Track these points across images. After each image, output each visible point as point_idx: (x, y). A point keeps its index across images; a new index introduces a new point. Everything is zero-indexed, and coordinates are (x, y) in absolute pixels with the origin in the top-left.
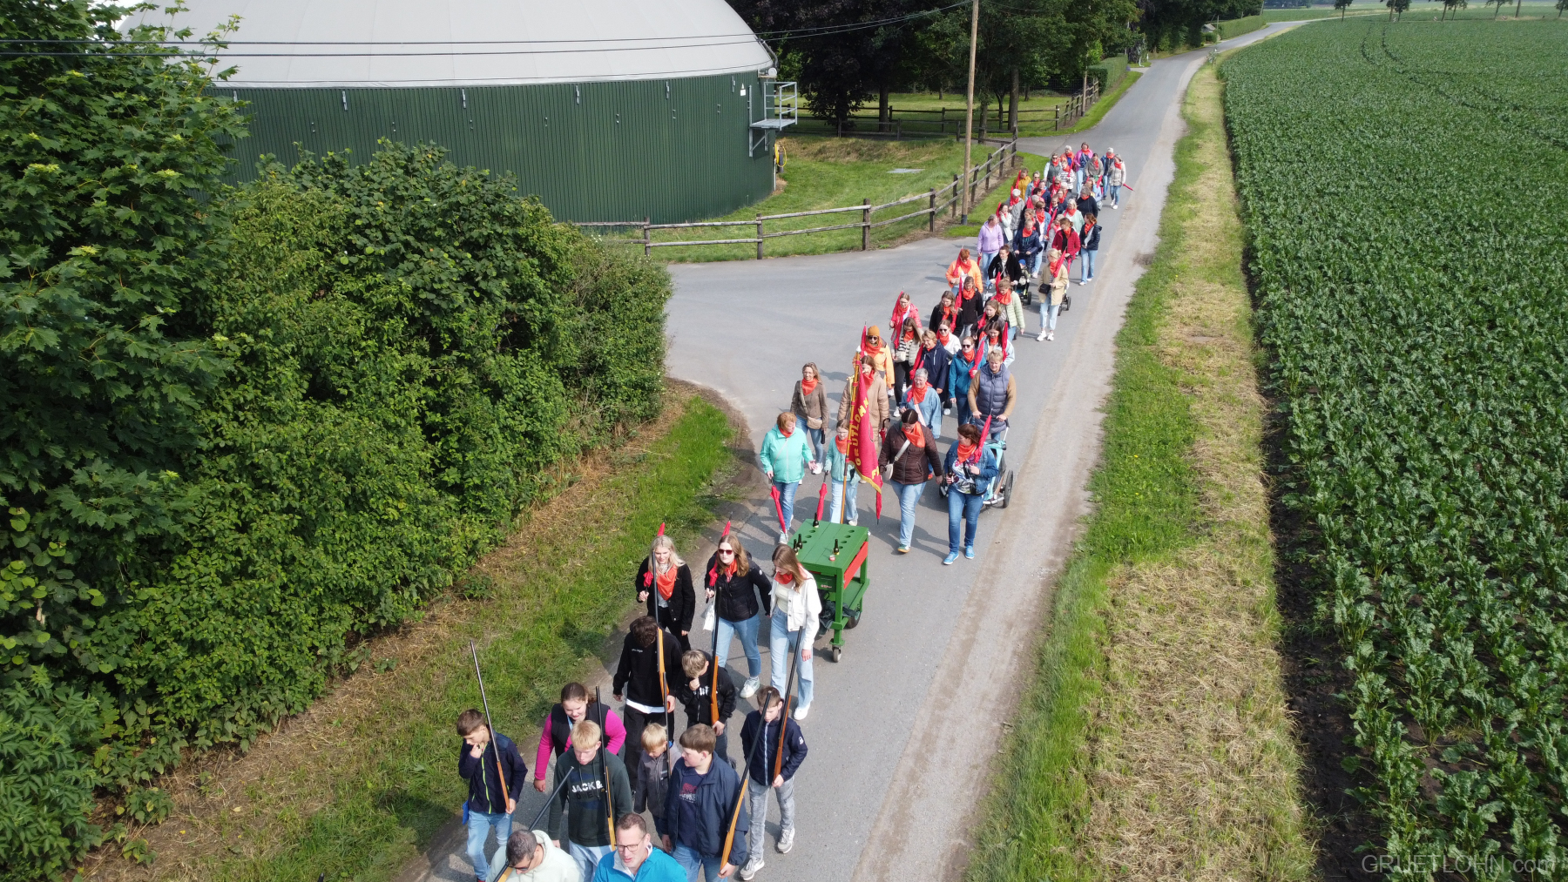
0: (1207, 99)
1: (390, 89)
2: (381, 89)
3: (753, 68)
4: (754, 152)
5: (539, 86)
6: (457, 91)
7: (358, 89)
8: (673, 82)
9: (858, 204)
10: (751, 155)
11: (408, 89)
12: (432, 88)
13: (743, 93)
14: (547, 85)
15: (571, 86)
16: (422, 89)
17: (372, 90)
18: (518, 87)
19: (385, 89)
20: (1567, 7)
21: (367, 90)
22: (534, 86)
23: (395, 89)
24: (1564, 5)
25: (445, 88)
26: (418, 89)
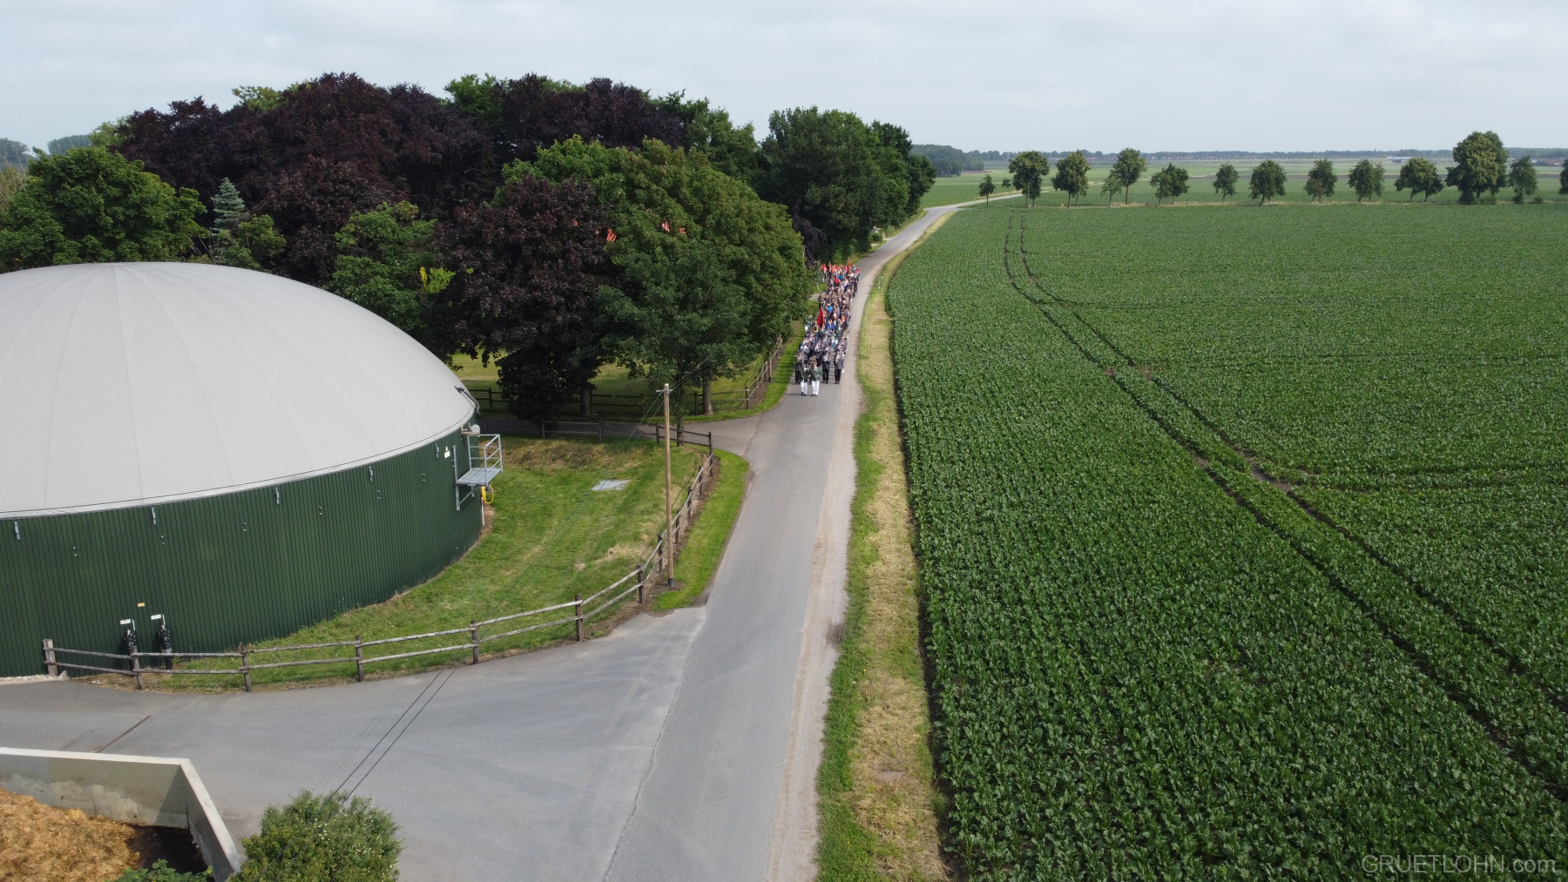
0: (878, 348)
1: (70, 515)
2: (59, 516)
3: (455, 428)
4: (461, 506)
5: (236, 494)
6: (145, 511)
7: (33, 519)
8: (375, 465)
9: (570, 600)
10: (458, 508)
11: (91, 513)
12: (117, 510)
13: (447, 454)
14: (245, 492)
15: (270, 490)
16: (107, 512)
17: (49, 517)
18: (212, 498)
19: (65, 516)
20: (1166, 195)
21: (43, 518)
22: (231, 495)
23: (75, 515)
24: (1162, 194)
25: (133, 509)
26: (102, 512)
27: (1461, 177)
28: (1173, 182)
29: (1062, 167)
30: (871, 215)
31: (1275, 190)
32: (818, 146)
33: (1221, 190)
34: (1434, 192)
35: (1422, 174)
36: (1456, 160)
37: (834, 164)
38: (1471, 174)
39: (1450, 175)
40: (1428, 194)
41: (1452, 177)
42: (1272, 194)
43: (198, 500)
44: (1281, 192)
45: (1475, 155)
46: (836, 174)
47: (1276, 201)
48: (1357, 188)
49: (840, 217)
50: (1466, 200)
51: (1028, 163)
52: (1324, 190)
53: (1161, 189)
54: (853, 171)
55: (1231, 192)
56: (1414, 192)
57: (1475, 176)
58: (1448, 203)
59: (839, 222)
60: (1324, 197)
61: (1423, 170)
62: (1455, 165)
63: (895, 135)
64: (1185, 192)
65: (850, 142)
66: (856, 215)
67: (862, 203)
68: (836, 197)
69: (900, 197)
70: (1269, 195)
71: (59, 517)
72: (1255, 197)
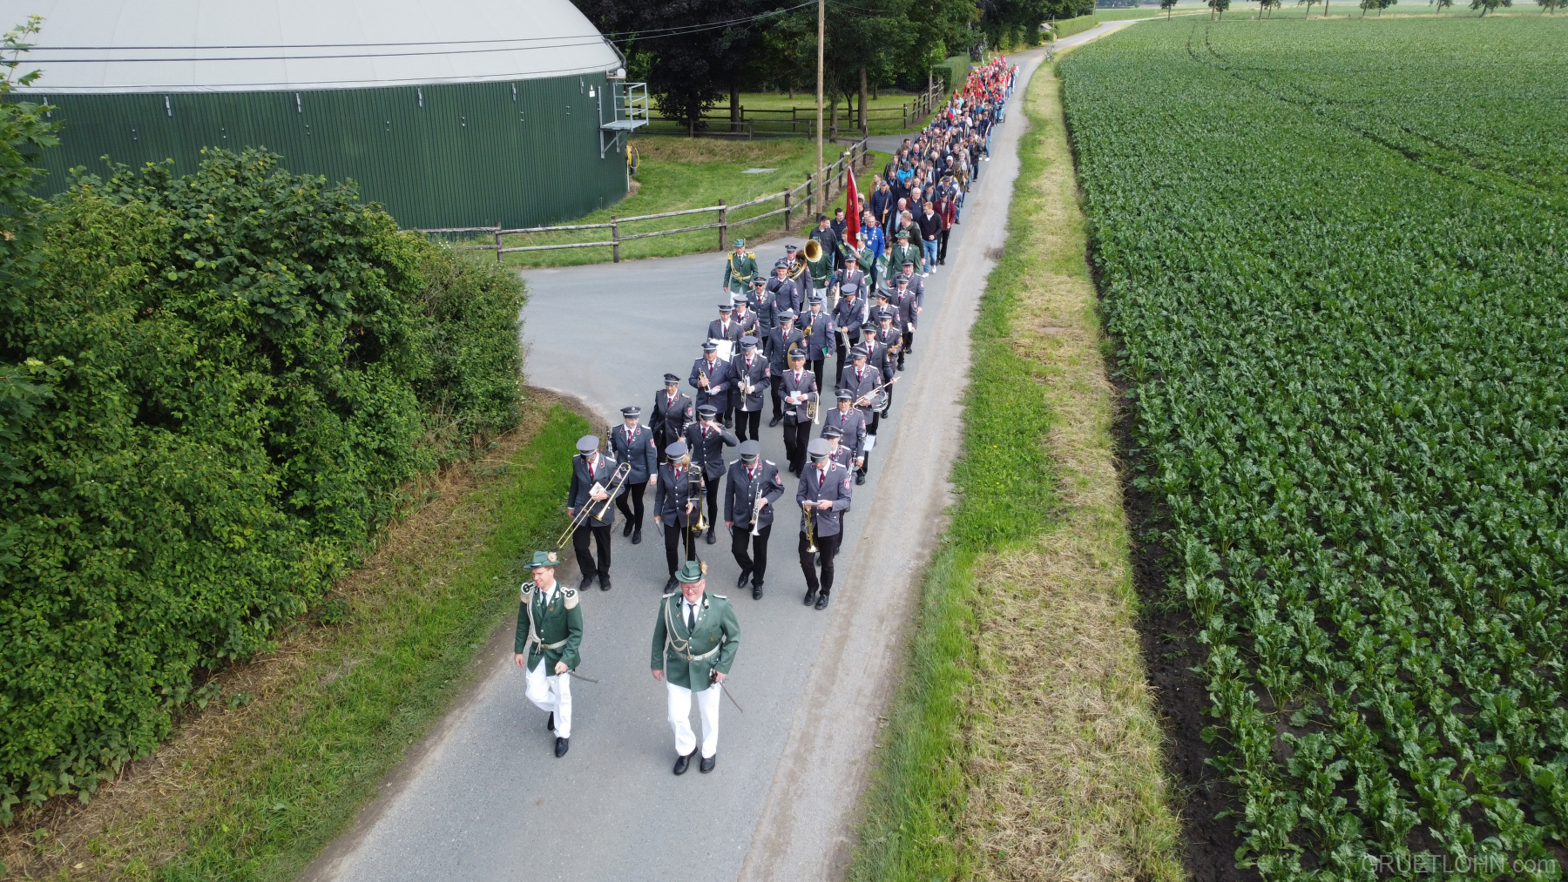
0: (1046, 96)
1: (218, 93)
2: (208, 94)
3: (601, 69)
5: (379, 89)
6: (290, 95)
7: (183, 94)
8: (519, 83)
9: (713, 205)
10: (603, 156)
11: (238, 94)
12: (263, 93)
13: (592, 94)
14: (388, 88)
15: (413, 89)
16: (253, 93)
17: (198, 94)
19: (212, 94)
20: (1371, 6)
21: (192, 94)
22: (374, 89)
23: (223, 94)
24: (1368, 4)
26: (248, 93)
33: (1435, 1)
42: (1496, 4)
43: (341, 90)
44: (1507, 3)
47: (1500, 11)
55: (1448, 2)
64: (1395, 3)
70: (1493, 4)
72: (1476, 7)
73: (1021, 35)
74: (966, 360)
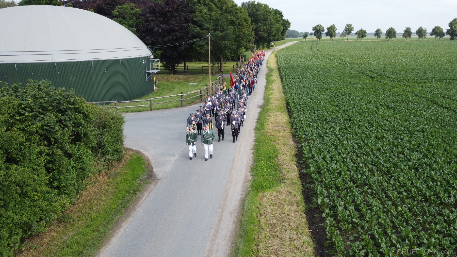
0: (273, 62)
3: (146, 56)
4: (148, 79)
5: (80, 62)
7: (20, 63)
8: (122, 60)
9: (180, 94)
11: (37, 63)
12: (45, 63)
13: (144, 63)
14: (83, 61)
15: (90, 62)
16: (42, 63)
17: (25, 63)
18: (73, 62)
19: (30, 63)
20: (360, 38)
21: (23, 63)
22: (79, 62)
23: (33, 63)
24: (359, 37)
25: (50, 63)
26: (40, 63)
27: (451, 32)
28: (362, 34)
29: (328, 29)
30: (271, 33)
31: (393, 36)
32: (255, 12)
33: (376, 36)
34: (442, 37)
35: (438, 31)
36: (449, 26)
37: (260, 17)
38: (454, 31)
39: (447, 31)
40: (440, 37)
41: (448, 32)
42: (392, 37)
43: (69, 62)
44: (395, 37)
45: (455, 25)
46: (261, 20)
47: (393, 39)
48: (419, 36)
49: (261, 33)
50: (452, 39)
51: (318, 28)
52: (408, 36)
53: (358, 36)
54: (265, 19)
55: (379, 37)
56: (436, 37)
57: (455, 32)
58: (447, 40)
59: (261, 35)
60: (408, 38)
61: (439, 30)
62: (449, 28)
63: (279, 12)
64: (366, 37)
65: (265, 11)
66: (267, 33)
67: (268, 30)
68: (260, 27)
69: (280, 29)
70: (391, 37)
71: (28, 63)
72: (387, 38)
73: (265, 45)
74: (253, 137)
